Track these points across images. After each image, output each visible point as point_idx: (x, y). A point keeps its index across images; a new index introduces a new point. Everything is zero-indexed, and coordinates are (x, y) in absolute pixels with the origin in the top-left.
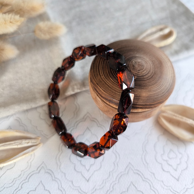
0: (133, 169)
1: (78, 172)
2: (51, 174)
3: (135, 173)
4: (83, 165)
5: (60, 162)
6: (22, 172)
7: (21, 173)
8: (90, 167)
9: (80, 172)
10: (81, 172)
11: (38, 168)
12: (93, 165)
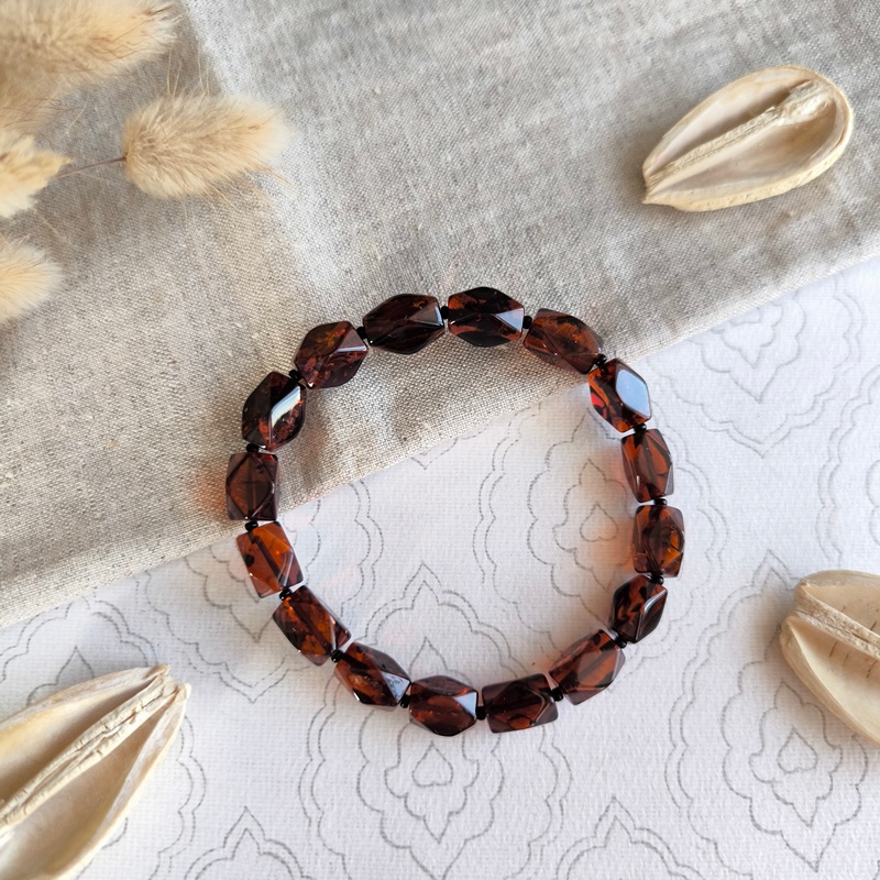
0: (629, 826)
1: (398, 847)
2: (283, 862)
3: (635, 843)
4: (418, 817)
5: (317, 805)
6: (159, 857)
7: (156, 863)
8: (449, 821)
9: (404, 847)
10: (410, 847)
11: (226, 838)
12: (457, 813)
